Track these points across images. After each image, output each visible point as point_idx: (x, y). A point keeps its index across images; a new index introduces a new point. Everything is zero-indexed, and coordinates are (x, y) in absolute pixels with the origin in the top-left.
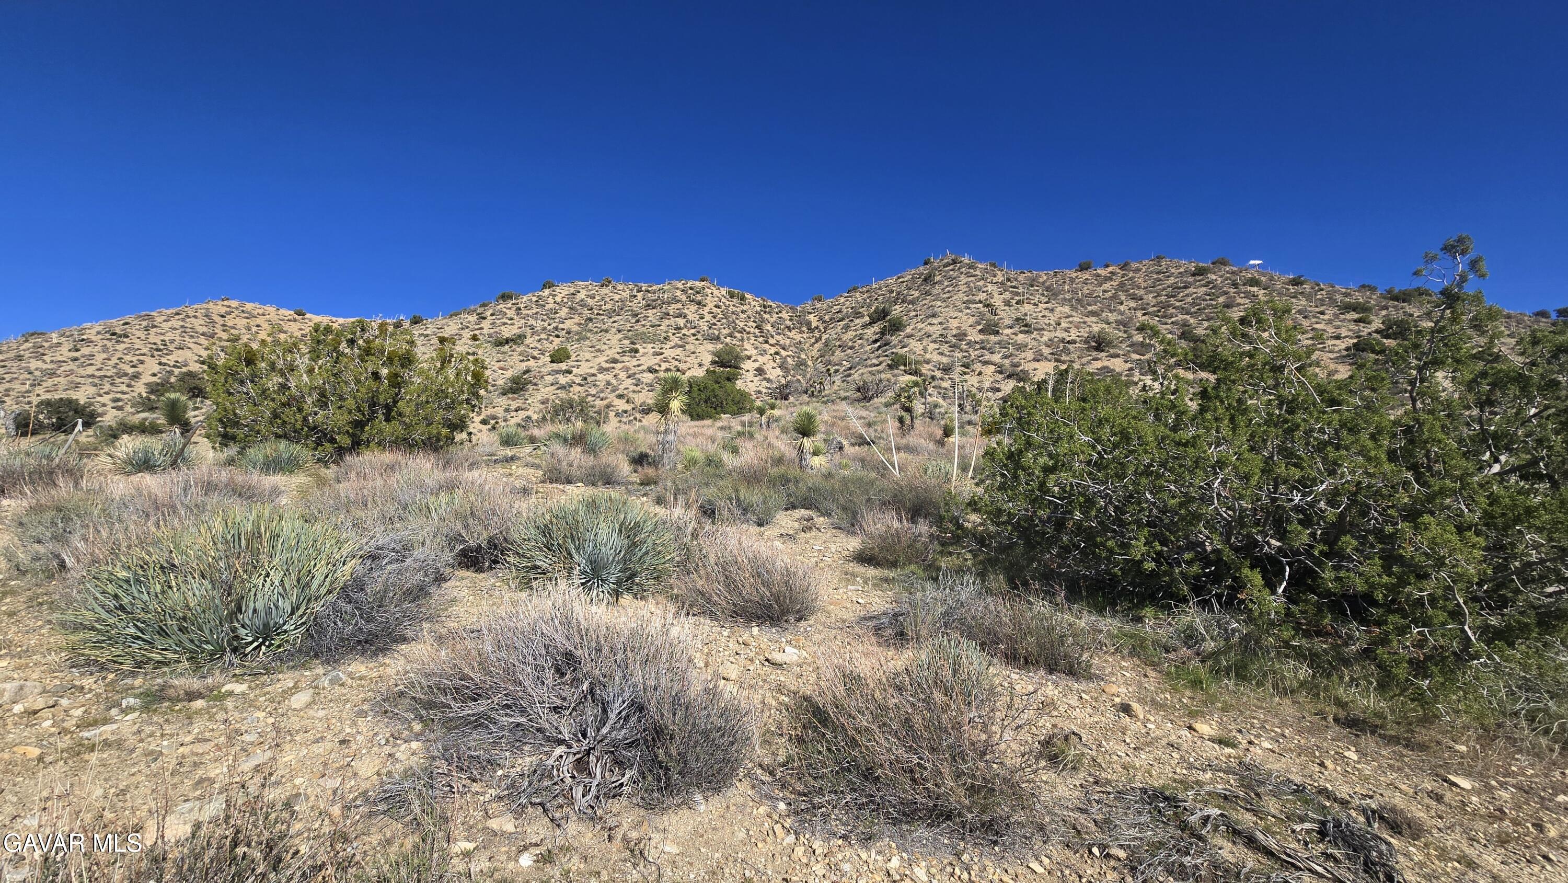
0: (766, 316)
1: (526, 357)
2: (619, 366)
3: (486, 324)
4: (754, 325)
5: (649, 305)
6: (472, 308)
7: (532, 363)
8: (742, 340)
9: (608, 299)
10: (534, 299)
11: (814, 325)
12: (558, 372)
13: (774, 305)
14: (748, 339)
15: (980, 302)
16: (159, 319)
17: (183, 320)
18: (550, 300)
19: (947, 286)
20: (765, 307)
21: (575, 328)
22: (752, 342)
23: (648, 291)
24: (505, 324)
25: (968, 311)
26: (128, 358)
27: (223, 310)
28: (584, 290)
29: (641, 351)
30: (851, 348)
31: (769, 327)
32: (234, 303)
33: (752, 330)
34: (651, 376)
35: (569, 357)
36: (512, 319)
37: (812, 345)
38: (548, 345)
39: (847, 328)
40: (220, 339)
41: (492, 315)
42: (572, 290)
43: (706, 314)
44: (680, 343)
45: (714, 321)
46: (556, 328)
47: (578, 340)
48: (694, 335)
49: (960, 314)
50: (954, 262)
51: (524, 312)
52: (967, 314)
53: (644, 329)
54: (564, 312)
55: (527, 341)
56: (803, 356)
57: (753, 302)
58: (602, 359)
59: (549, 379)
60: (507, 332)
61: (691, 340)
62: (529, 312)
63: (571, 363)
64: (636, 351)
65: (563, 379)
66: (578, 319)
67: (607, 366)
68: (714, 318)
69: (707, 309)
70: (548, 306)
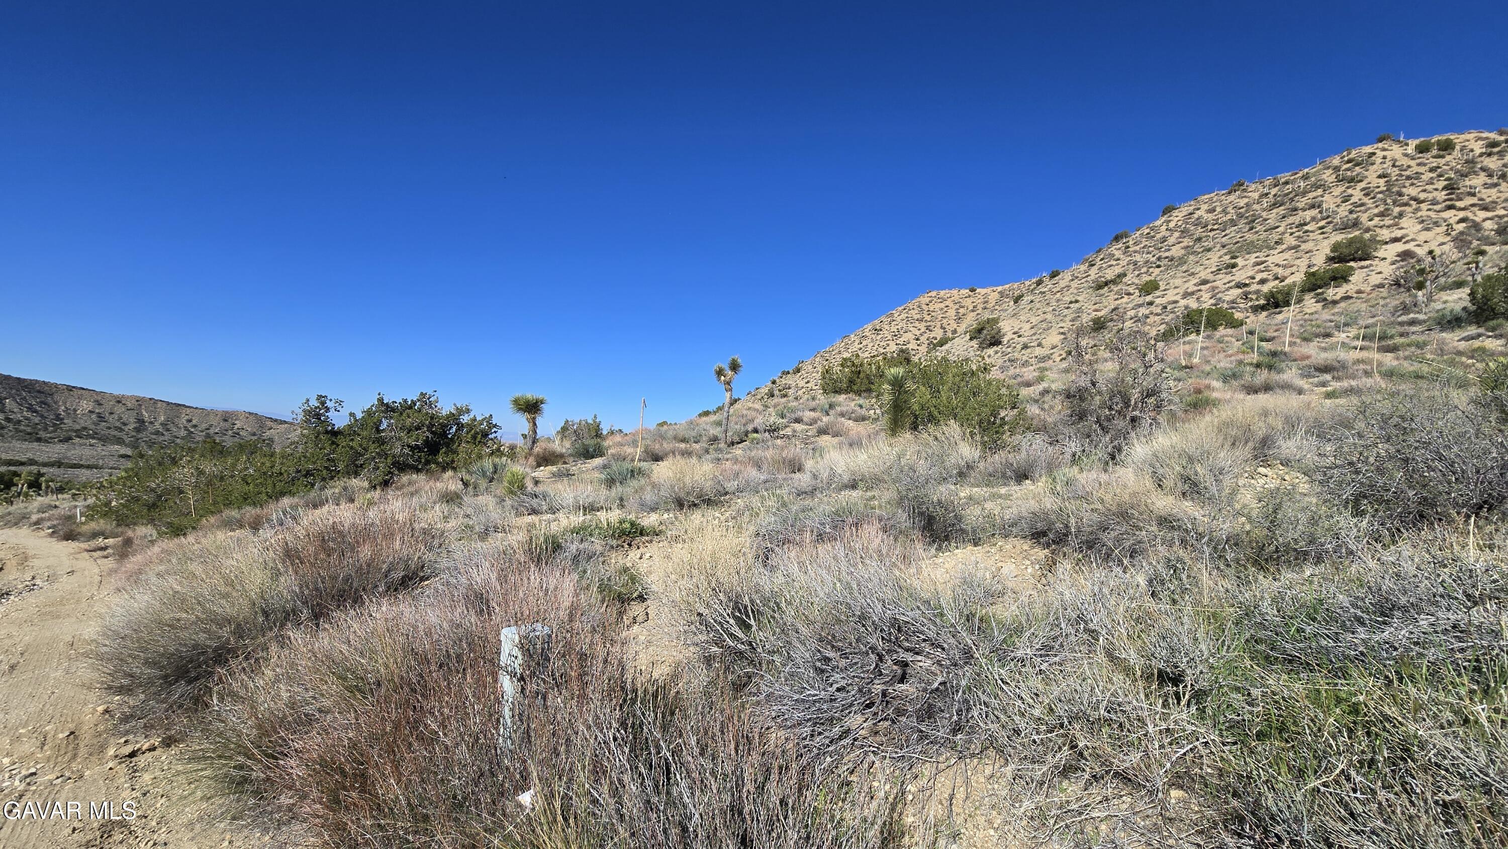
1: (1121, 295)
2: (1207, 286)
3: (1094, 270)
6: (1087, 257)
7: (1123, 300)
9: (1230, 208)
10: (1147, 231)
12: (1141, 305)
16: (896, 315)
17: (907, 312)
18: (1164, 228)
21: (1180, 253)
24: (1111, 266)
26: (882, 344)
27: (928, 300)
28: (1207, 204)
34: (1237, 292)
35: (1158, 288)
36: (1118, 259)
38: (1145, 278)
41: (1102, 260)
42: (1192, 208)
43: (1357, 194)
44: (1294, 243)
45: (1365, 200)
46: (1159, 259)
47: (1177, 266)
48: (1321, 228)
51: (1132, 249)
53: (1255, 237)
54: (1174, 238)
55: (1126, 279)
58: (1192, 282)
60: (1110, 274)
61: (1316, 236)
62: (1137, 248)
63: (1158, 293)
64: (1234, 266)
65: (1143, 311)
66: (1187, 242)
67: (1196, 288)
68: (1367, 194)
69: (1362, 185)
70: (1158, 236)
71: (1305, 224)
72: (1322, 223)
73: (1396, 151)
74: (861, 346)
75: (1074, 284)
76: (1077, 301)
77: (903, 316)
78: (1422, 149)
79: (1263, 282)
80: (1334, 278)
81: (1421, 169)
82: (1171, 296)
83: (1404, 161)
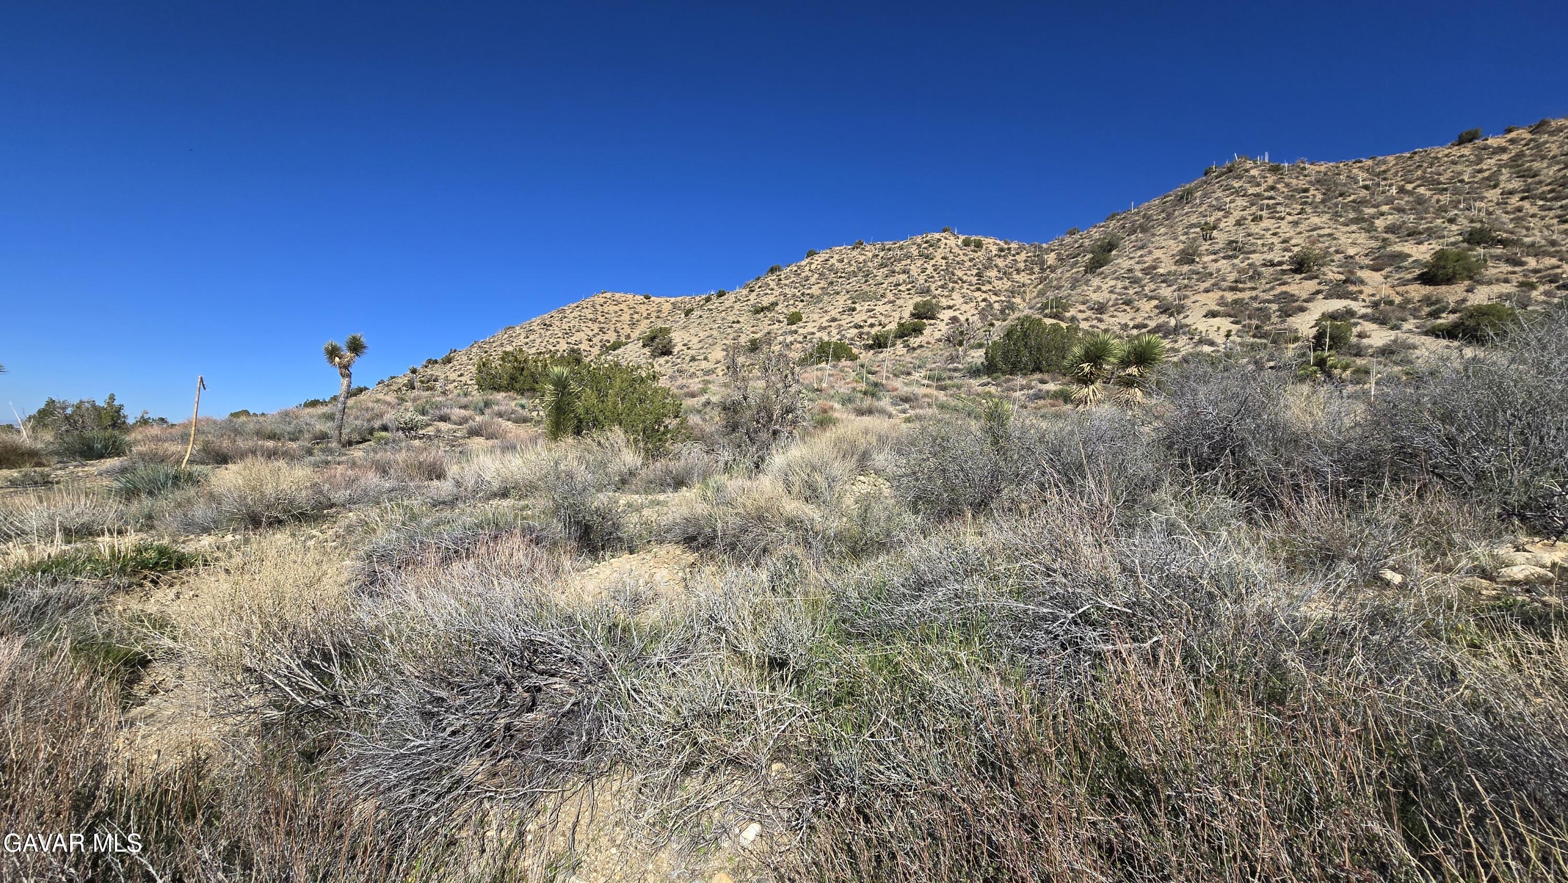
1: (773, 321)
2: (836, 323)
3: (753, 296)
4: (976, 272)
6: (748, 283)
7: (774, 326)
9: (853, 262)
10: (795, 269)
12: (788, 332)
14: (961, 288)
16: (568, 311)
17: (580, 311)
18: (808, 269)
21: (818, 293)
22: (963, 291)
23: (890, 249)
24: (767, 294)
26: (551, 340)
27: (602, 301)
28: (837, 257)
31: (992, 273)
32: (609, 295)
33: (970, 279)
35: (801, 319)
36: (772, 289)
38: (792, 309)
40: (599, 322)
41: (760, 287)
42: (828, 256)
44: (892, 298)
46: (803, 295)
47: (815, 303)
48: (909, 290)
51: (784, 282)
53: (868, 289)
54: (814, 280)
55: (777, 308)
56: (1016, 300)
58: (825, 319)
60: (766, 302)
61: (904, 295)
62: (787, 282)
63: (801, 324)
64: (854, 309)
65: (789, 339)
66: (823, 283)
67: (828, 324)
68: (935, 270)
69: (932, 262)
70: (803, 275)
71: (899, 285)
72: (909, 286)
73: (952, 241)
74: (527, 340)
75: (737, 306)
76: (738, 322)
77: (576, 314)
78: (966, 243)
79: (872, 326)
80: (914, 330)
81: (966, 258)
82: (810, 328)
83: (956, 250)
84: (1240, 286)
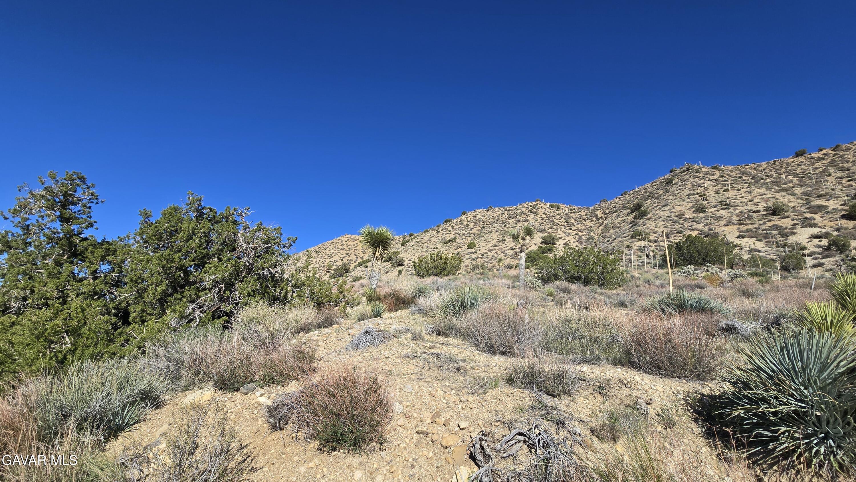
0: (571, 215)
1: (457, 248)
2: (498, 248)
3: (440, 234)
4: (564, 220)
5: (510, 217)
6: (434, 228)
7: (460, 250)
8: (557, 229)
9: (491, 217)
10: (459, 221)
11: (599, 216)
12: (471, 253)
13: (576, 208)
14: (561, 228)
15: (698, 193)
16: (328, 245)
17: (335, 244)
18: (466, 220)
19: (680, 186)
20: (571, 210)
21: (477, 232)
22: (562, 230)
23: (510, 210)
24: (447, 233)
25: (689, 200)
27: (346, 239)
28: (480, 213)
29: (507, 240)
30: (618, 228)
31: (573, 221)
32: (349, 236)
33: (563, 224)
34: (512, 251)
35: (475, 246)
36: (450, 231)
37: (598, 228)
38: (466, 241)
39: (618, 216)
40: (346, 250)
41: (442, 230)
42: (475, 214)
43: (539, 218)
45: (543, 221)
46: (469, 233)
47: (479, 238)
49: (683, 203)
50: (688, 169)
51: (455, 227)
52: (688, 202)
53: (507, 230)
54: (472, 225)
55: (457, 241)
56: (592, 234)
57: (564, 208)
58: (490, 245)
59: (468, 256)
60: (449, 237)
62: (457, 227)
63: (476, 248)
64: (505, 240)
65: (473, 256)
66: (478, 228)
67: (492, 248)
68: (543, 219)
69: (539, 216)
70: (465, 223)
73: (544, 206)
75: (433, 240)
76: (437, 248)
77: (333, 246)
78: (552, 206)
80: (549, 250)
81: (555, 214)
82: (483, 250)
83: (548, 210)
84: (745, 222)
